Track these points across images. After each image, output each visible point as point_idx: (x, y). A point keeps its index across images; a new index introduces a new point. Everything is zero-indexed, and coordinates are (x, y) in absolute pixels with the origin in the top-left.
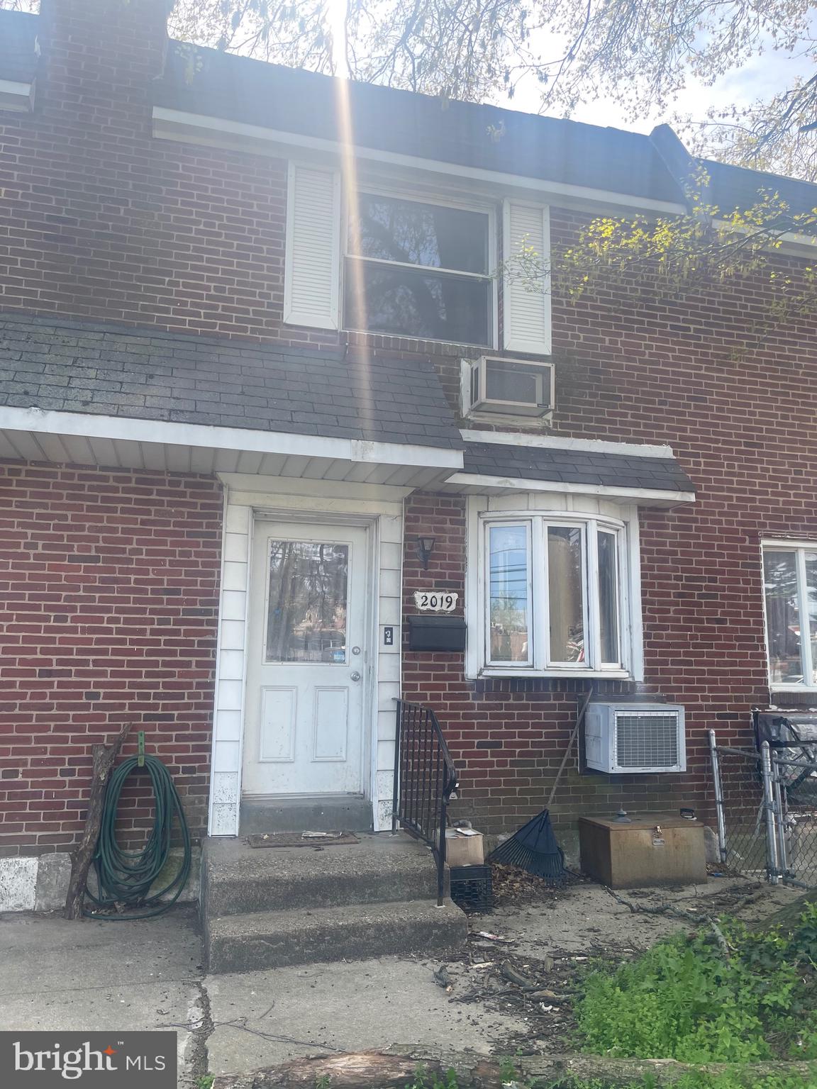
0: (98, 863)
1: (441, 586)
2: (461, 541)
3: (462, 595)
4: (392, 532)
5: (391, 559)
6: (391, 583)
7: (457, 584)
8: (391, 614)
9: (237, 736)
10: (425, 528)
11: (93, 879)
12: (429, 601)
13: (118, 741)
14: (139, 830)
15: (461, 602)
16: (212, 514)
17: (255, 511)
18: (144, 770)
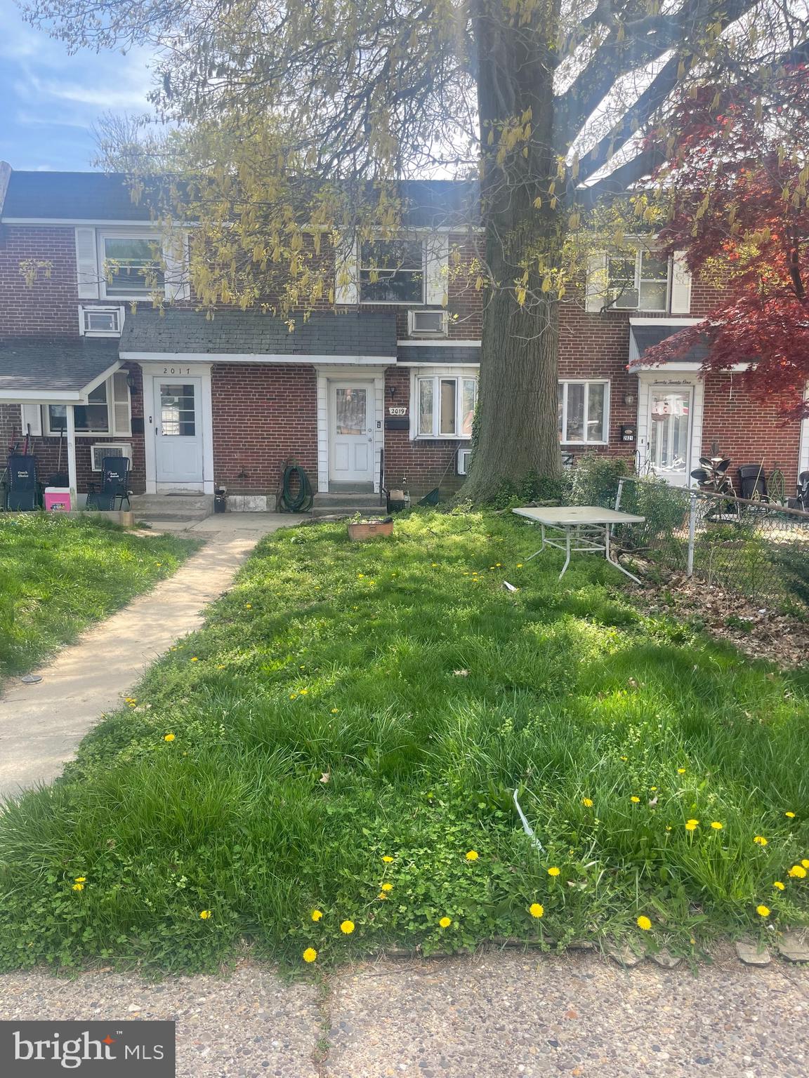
0: (283, 497)
1: (400, 405)
2: (408, 387)
3: (408, 408)
4: (380, 384)
5: (381, 395)
6: (381, 405)
7: (406, 404)
8: (381, 417)
9: (326, 459)
10: (393, 383)
11: (283, 503)
12: (396, 411)
13: (288, 461)
14: (296, 490)
15: (408, 411)
16: (313, 381)
17: (328, 379)
18: (295, 470)
